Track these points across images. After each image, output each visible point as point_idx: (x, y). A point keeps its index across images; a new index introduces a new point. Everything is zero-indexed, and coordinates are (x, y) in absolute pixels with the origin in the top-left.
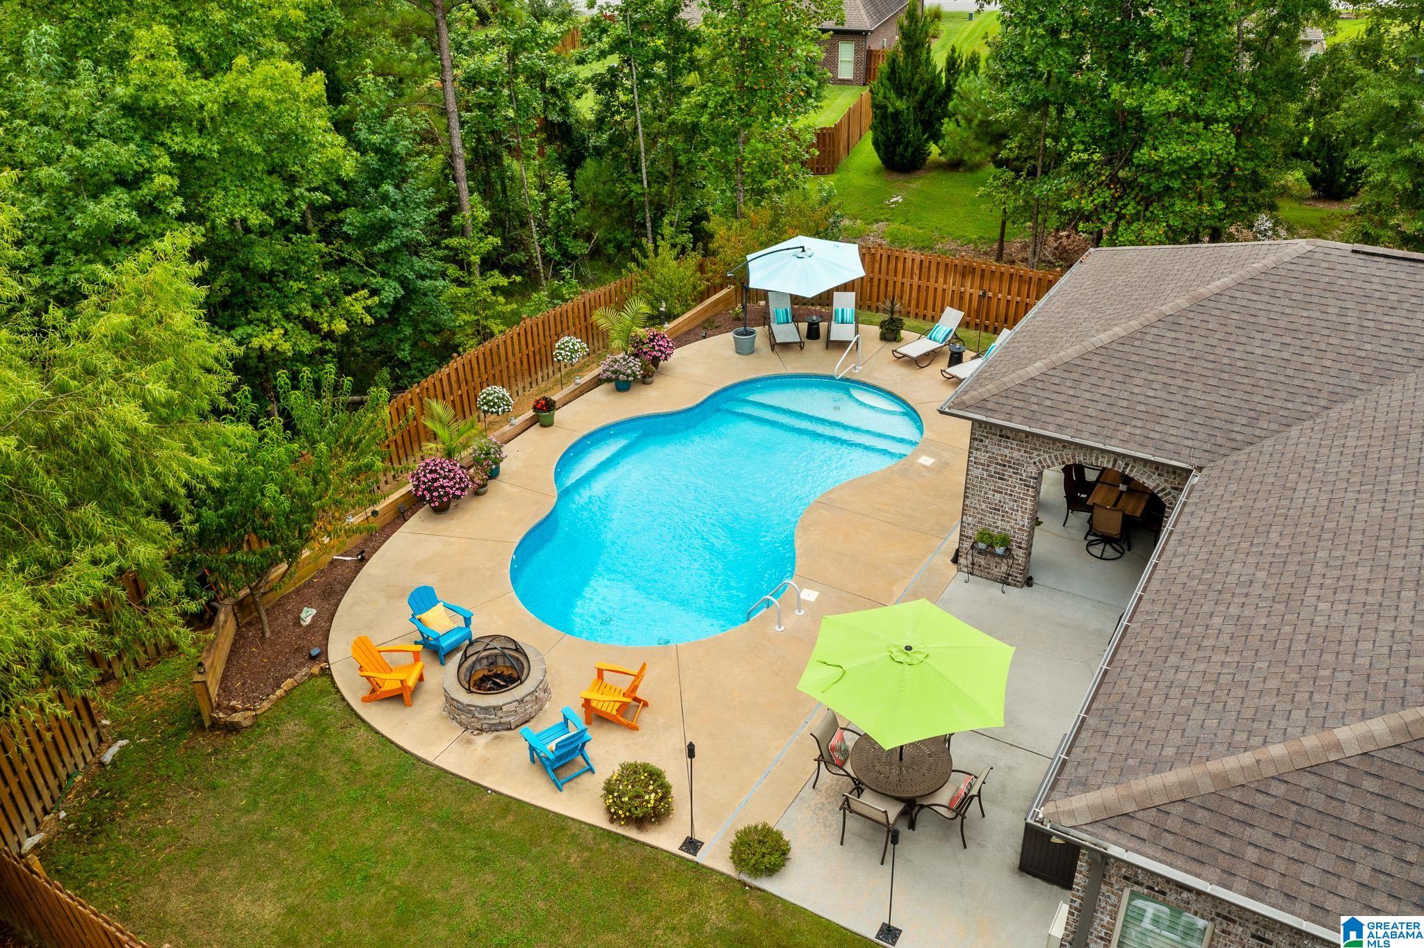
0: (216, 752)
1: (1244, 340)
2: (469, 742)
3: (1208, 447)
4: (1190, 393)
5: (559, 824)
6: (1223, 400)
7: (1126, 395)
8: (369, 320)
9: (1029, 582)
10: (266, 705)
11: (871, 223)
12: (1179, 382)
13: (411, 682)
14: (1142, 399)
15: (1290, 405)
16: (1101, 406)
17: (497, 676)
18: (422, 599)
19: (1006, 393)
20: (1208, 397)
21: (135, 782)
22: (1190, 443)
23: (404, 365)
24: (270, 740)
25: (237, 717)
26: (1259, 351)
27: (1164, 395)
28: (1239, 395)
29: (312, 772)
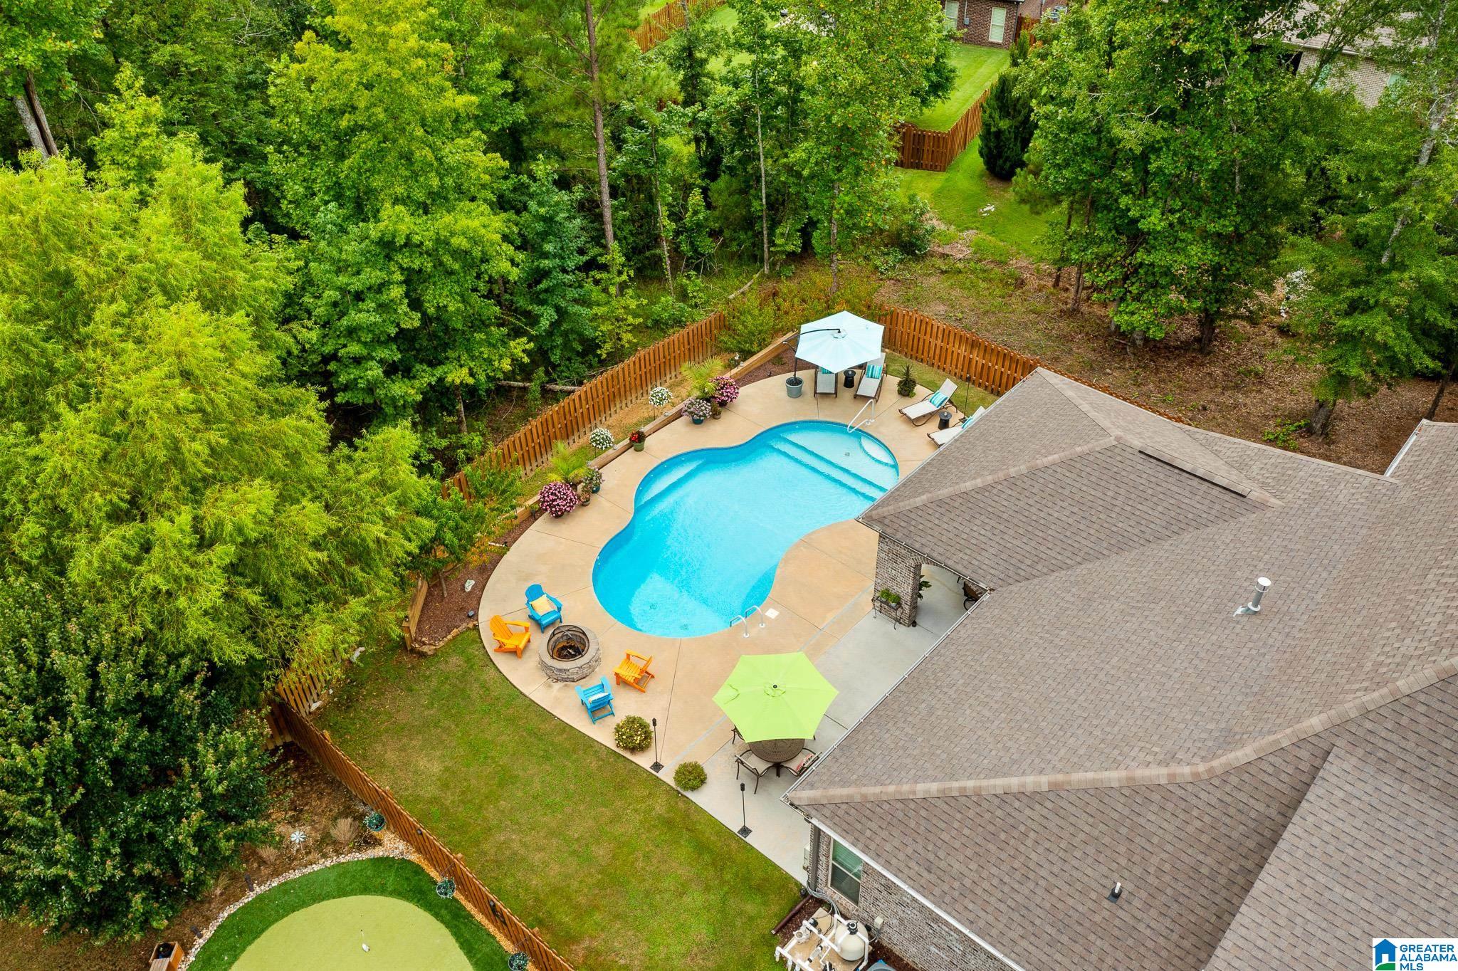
0: (413, 668)
1: (1050, 504)
2: (550, 686)
3: (1002, 576)
4: (1006, 537)
5: (589, 744)
6: (1023, 546)
7: (967, 530)
8: (526, 360)
9: (914, 624)
10: (442, 644)
11: (962, 231)
12: (1002, 527)
13: (521, 646)
14: (976, 534)
15: (1059, 557)
16: (951, 535)
17: (571, 647)
18: (535, 592)
19: (898, 515)
20: (1015, 542)
21: (369, 677)
22: (993, 571)
23: (555, 367)
24: (442, 666)
25: (425, 649)
26: (1056, 515)
27: (989, 534)
28: (1033, 544)
29: (463, 690)
